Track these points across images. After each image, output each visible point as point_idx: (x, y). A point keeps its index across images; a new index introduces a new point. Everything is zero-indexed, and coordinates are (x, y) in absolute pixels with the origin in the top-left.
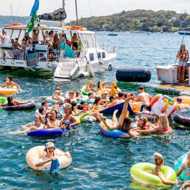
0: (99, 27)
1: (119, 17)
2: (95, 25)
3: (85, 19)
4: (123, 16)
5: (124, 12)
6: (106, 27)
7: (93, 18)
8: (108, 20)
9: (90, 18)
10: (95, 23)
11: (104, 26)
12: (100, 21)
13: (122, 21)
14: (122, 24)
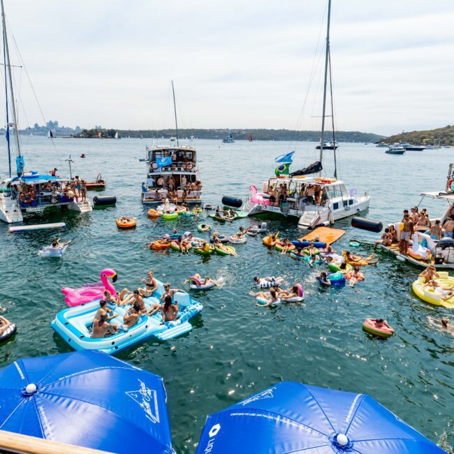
0: (419, 141)
1: (442, 132)
2: (416, 139)
3: (406, 134)
4: (448, 131)
5: (449, 127)
6: (426, 142)
7: (415, 132)
8: (430, 134)
9: (411, 133)
10: (416, 137)
11: (424, 140)
12: (422, 135)
13: (445, 136)
14: (445, 139)
